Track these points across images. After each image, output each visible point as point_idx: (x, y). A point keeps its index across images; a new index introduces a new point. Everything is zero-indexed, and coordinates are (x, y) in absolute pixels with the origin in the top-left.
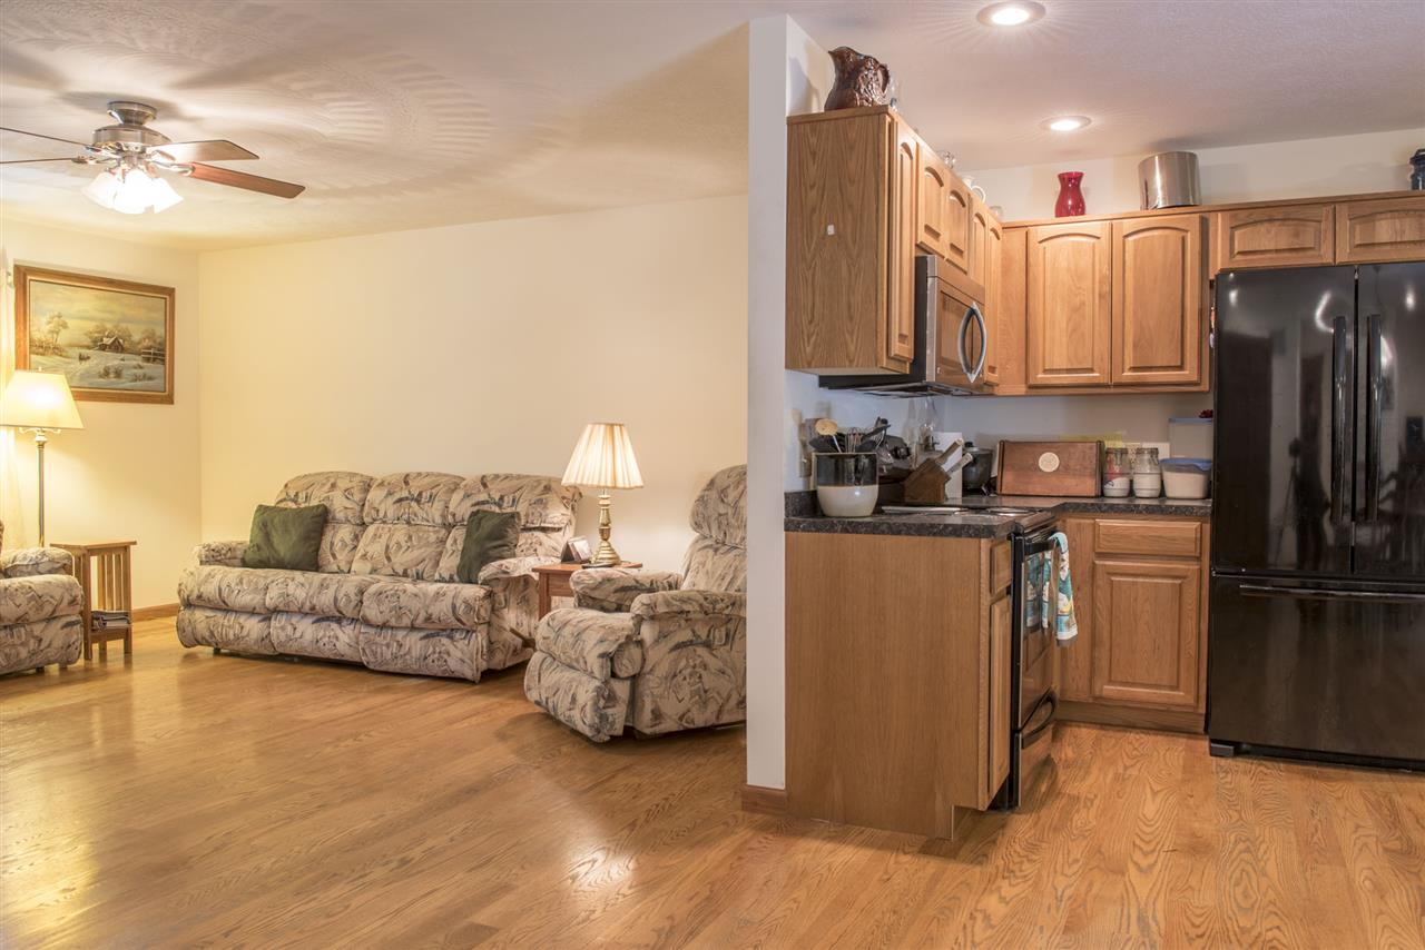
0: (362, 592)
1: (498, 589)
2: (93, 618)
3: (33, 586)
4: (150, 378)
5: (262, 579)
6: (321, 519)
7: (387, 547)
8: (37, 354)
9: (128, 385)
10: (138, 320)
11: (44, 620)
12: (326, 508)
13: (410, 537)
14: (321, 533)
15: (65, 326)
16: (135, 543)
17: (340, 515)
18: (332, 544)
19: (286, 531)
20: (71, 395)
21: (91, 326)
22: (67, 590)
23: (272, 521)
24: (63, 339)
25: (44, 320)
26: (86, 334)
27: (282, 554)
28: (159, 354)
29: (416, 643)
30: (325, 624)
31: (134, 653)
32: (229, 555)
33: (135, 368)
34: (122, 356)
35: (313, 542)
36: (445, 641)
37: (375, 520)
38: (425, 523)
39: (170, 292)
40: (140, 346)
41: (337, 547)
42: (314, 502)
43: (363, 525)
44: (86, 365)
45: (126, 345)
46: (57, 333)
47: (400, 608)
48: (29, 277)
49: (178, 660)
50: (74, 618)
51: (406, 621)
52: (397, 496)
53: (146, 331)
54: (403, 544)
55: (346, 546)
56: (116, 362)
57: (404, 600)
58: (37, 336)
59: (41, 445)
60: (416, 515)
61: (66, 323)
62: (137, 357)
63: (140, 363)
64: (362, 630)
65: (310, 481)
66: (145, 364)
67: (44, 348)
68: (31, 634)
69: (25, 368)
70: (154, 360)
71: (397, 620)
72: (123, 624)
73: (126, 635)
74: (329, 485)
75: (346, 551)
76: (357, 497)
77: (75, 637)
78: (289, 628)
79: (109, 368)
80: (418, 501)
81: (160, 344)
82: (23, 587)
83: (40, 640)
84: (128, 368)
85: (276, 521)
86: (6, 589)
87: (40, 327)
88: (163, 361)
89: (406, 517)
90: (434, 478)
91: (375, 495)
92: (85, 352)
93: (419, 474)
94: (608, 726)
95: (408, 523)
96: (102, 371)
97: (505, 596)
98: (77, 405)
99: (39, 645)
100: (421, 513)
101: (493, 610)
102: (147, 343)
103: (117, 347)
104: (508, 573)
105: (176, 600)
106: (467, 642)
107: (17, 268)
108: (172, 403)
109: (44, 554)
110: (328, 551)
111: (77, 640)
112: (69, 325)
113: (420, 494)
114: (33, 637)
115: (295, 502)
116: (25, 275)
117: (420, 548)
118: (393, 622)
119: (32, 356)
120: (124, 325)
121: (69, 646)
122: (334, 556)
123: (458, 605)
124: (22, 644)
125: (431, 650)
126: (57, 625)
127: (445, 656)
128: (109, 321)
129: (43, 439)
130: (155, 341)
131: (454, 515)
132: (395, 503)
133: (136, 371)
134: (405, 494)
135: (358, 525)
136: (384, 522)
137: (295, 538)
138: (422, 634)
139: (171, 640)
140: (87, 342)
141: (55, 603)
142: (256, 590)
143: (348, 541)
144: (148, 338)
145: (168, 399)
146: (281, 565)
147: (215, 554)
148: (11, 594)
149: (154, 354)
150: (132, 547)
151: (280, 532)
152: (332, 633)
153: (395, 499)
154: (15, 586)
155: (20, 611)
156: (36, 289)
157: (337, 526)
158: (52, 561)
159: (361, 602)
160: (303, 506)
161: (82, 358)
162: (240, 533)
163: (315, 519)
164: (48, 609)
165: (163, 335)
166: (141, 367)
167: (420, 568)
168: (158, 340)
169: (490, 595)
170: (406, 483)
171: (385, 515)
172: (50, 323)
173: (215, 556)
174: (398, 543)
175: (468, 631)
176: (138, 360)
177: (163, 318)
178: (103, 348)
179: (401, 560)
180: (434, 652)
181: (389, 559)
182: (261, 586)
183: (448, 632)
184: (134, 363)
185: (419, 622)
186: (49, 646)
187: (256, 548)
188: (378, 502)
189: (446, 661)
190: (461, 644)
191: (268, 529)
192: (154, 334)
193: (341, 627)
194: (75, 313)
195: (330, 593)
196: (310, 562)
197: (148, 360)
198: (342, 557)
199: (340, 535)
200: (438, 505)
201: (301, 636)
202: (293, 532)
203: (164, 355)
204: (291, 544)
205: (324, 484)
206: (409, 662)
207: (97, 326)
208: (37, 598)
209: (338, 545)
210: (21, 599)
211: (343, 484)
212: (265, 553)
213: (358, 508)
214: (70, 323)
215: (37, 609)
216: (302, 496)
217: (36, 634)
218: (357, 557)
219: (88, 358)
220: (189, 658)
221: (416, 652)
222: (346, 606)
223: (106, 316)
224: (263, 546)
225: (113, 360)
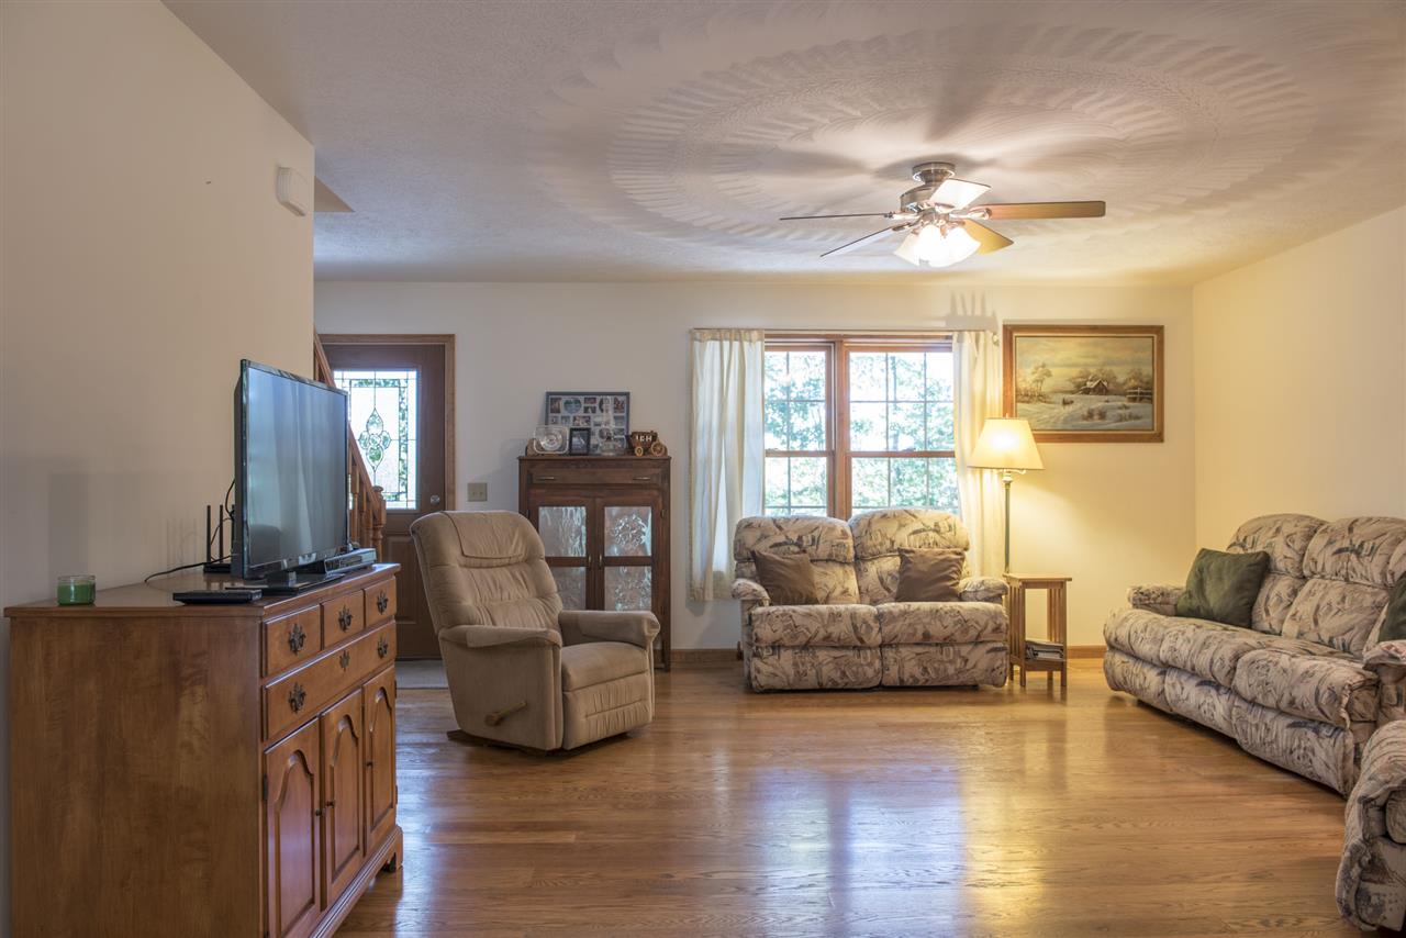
0: (1237, 658)
1: (1387, 679)
2: (1027, 648)
3: (961, 611)
4: (1137, 418)
5: (1161, 629)
6: (1262, 569)
7: (1318, 607)
8: (1023, 402)
9: (1113, 425)
10: (1123, 363)
11: (970, 643)
12: (1266, 554)
13: (1344, 598)
14: (1259, 586)
15: (1049, 374)
16: (1070, 580)
17: (1280, 565)
18: (1268, 598)
19: (1220, 579)
20: (1031, 437)
21: (1074, 372)
22: (992, 617)
23: (1208, 568)
24: (1046, 387)
25: (1029, 371)
26: (1070, 380)
27: (1212, 605)
28: (1147, 392)
29: (1282, 730)
30: (1206, 688)
31: (1068, 687)
32: (1160, 599)
33: (1120, 408)
34: (1106, 398)
35: (1246, 593)
36: (1311, 734)
37: (1313, 573)
38: (1365, 582)
39: (1158, 330)
40: (1125, 387)
41: (1272, 602)
42: (1259, 549)
43: (1304, 578)
44: (1070, 409)
45: (1111, 387)
46: (1042, 382)
47: (1267, 684)
48: (1015, 334)
49: (1106, 700)
50: (1000, 645)
51: (1271, 702)
52: (1337, 546)
53: (1132, 371)
54: (1334, 605)
55: (1281, 601)
56: (1100, 404)
57: (1273, 676)
58: (1023, 386)
59: (1008, 484)
60: (1354, 571)
61: (1049, 372)
62: (1123, 398)
63: (1126, 403)
64: (1236, 704)
65: (1258, 525)
66: (1132, 404)
67: (1029, 397)
68: (958, 654)
69: (1011, 416)
70: (1141, 399)
71: (1263, 698)
72: (1056, 657)
73: (1062, 667)
74: (1274, 530)
75: (1280, 609)
76: (1298, 545)
77: (999, 662)
78: (1178, 687)
79: (1093, 410)
80: (1358, 554)
81: (1147, 383)
82: (952, 610)
83: (966, 661)
84: (1113, 408)
85: (1212, 567)
86: (937, 611)
87: (1026, 378)
88: (1151, 400)
89: (1343, 572)
90: (1384, 525)
91: (1317, 543)
92: (1068, 397)
93: (1370, 519)
94: (1370, 910)
95: (1347, 580)
96: (1086, 413)
97: (1397, 689)
98: (1038, 447)
99: (965, 665)
100: (1359, 569)
101: (1380, 706)
102: (1133, 383)
103: (1101, 390)
104: (1397, 658)
105: (1103, 643)
106: (1332, 742)
107: (1005, 327)
108: (1162, 441)
109: (982, 583)
110: (1262, 605)
111: (1002, 665)
112: (1053, 373)
113: (1361, 545)
114: (960, 657)
115: (1243, 546)
116: (1011, 334)
117: (1352, 612)
118: (1260, 699)
119: (1019, 404)
120: (1108, 368)
121: (993, 670)
122: (1267, 611)
123: (1321, 692)
124: (950, 662)
125: (1296, 744)
126: (983, 649)
127: (1310, 754)
128: (1093, 365)
129: (1009, 479)
130: (1141, 381)
131: (1393, 574)
132: (1335, 553)
133: (1120, 411)
134: (1346, 544)
135: (1297, 577)
136: (1323, 577)
137: (1226, 588)
138: (1290, 721)
139: (1098, 679)
140: (1071, 387)
141: (979, 629)
142: (1154, 640)
143: (1285, 597)
144: (1134, 378)
145: (1158, 437)
146: (1210, 616)
147: (1143, 597)
148: (940, 616)
149: (1141, 393)
150: (1068, 583)
151: (1213, 580)
152: (1211, 701)
153: (1335, 549)
154: (945, 609)
155: (947, 632)
156: (1021, 343)
157: (1278, 577)
158: (987, 590)
159: (1235, 669)
160: (1250, 551)
161: (1065, 403)
162: (1177, 579)
163: (1252, 568)
164: (973, 633)
165: (1151, 373)
166: (1126, 407)
167: (1347, 637)
168: (1145, 379)
169: (1375, 686)
170: (1350, 530)
171: (1323, 568)
172: (1033, 373)
173: (1143, 600)
174: (1329, 604)
175: (1336, 729)
176: (1124, 401)
177: (1151, 358)
178: (1087, 391)
179: (1330, 625)
180: (1299, 747)
181: (1316, 622)
182: (1159, 637)
183: (1316, 724)
184: (1120, 404)
185: (1284, 705)
186: (975, 666)
187: (1187, 595)
188: (1316, 552)
189: (1311, 761)
190: (1326, 743)
191: (1204, 575)
192: (1140, 374)
193: (1219, 694)
194: (1059, 362)
195: (1208, 654)
196: (1243, 615)
197: (1134, 400)
198: (1275, 614)
199: (1277, 589)
200: (1379, 559)
201: (1187, 699)
202: (1226, 581)
203: (1151, 394)
204: (1222, 593)
205: (1270, 528)
206: (1276, 752)
207: (1081, 372)
208: (963, 622)
209: (1273, 600)
210: (949, 621)
211: (1287, 529)
212: (1195, 602)
213: (1297, 559)
214: (1054, 371)
215: (962, 632)
216: (1249, 540)
217: (962, 654)
218: (1289, 616)
219: (1072, 402)
220: (1117, 701)
221: (1282, 743)
222: (1219, 670)
223: (1089, 361)
224: (1194, 593)
225: (1097, 402)
